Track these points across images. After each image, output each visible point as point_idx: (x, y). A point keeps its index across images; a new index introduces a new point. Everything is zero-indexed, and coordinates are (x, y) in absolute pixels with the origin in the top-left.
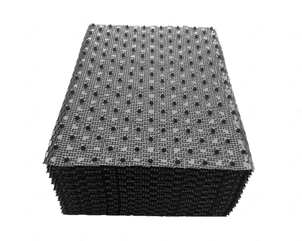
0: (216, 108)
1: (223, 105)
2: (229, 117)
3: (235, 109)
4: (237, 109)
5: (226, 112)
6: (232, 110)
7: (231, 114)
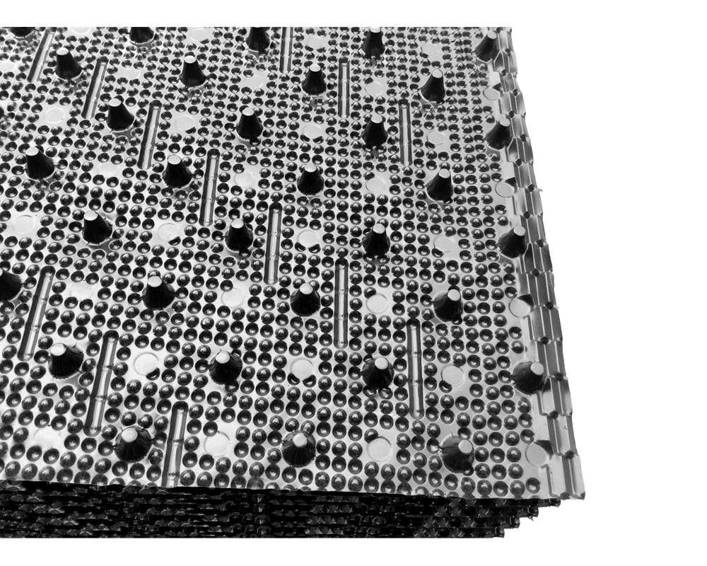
0: (411, 109)
1: (449, 93)
2: (472, 160)
3: (512, 114)
4: (517, 116)
5: (461, 134)
6: (491, 120)
7: (486, 144)
